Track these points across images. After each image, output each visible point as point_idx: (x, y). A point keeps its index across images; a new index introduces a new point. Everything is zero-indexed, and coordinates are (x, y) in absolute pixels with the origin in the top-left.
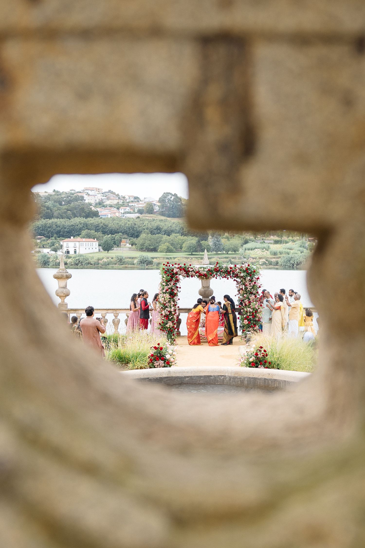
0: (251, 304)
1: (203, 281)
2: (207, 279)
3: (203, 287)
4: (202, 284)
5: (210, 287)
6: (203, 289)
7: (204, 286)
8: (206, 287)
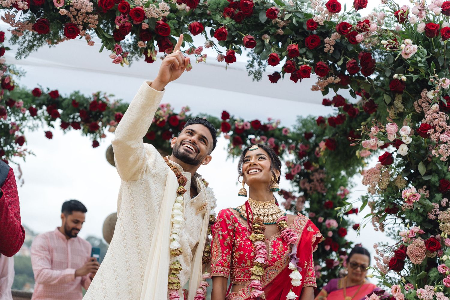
0: (444, 258)
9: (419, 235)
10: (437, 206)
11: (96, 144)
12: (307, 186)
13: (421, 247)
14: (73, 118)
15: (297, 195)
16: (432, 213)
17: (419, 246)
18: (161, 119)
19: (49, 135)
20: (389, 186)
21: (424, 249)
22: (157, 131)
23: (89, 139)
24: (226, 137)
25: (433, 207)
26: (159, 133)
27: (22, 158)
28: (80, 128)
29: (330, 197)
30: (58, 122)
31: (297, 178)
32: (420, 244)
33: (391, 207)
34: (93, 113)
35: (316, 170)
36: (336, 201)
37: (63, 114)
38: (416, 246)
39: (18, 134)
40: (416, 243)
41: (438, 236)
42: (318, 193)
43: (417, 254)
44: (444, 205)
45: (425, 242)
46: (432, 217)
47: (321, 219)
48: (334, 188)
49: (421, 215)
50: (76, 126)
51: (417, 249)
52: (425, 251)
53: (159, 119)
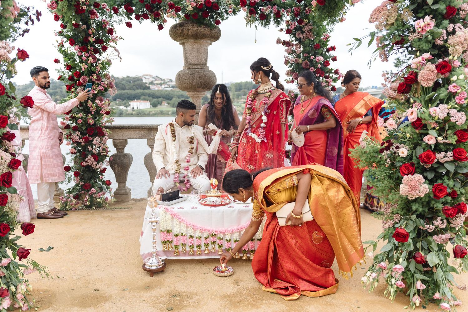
0: (454, 78)
1: (188, 46)
2: (199, 41)
3: (189, 65)
4: (186, 57)
5: (208, 65)
6: (187, 71)
7: (192, 62)
8: (196, 65)
9: (429, 60)
10: (445, 32)
11: (160, 27)
12: (301, 36)
13: (432, 72)
14: (143, 11)
15: (294, 43)
16: (440, 39)
17: (430, 70)
18: (200, 3)
19: (129, 25)
20: (396, 20)
21: (436, 73)
22: (199, 13)
23: (156, 24)
24: (244, 10)
25: (441, 34)
26: (200, 14)
27: (115, 43)
28: (149, 18)
29: (317, 41)
30: (133, 16)
31: (293, 32)
32: (431, 69)
33: (400, 39)
34: (155, 6)
35: (306, 25)
36: (321, 44)
37: (136, 10)
38: (428, 71)
39: (109, 27)
40: (428, 68)
41: (446, 59)
42: (309, 39)
43: (429, 78)
44: (450, 29)
45: (437, 67)
46: (440, 42)
47: (312, 57)
48: (318, 35)
49: (430, 42)
50: (146, 17)
51: (429, 73)
52: (436, 74)
53: (198, 3)
